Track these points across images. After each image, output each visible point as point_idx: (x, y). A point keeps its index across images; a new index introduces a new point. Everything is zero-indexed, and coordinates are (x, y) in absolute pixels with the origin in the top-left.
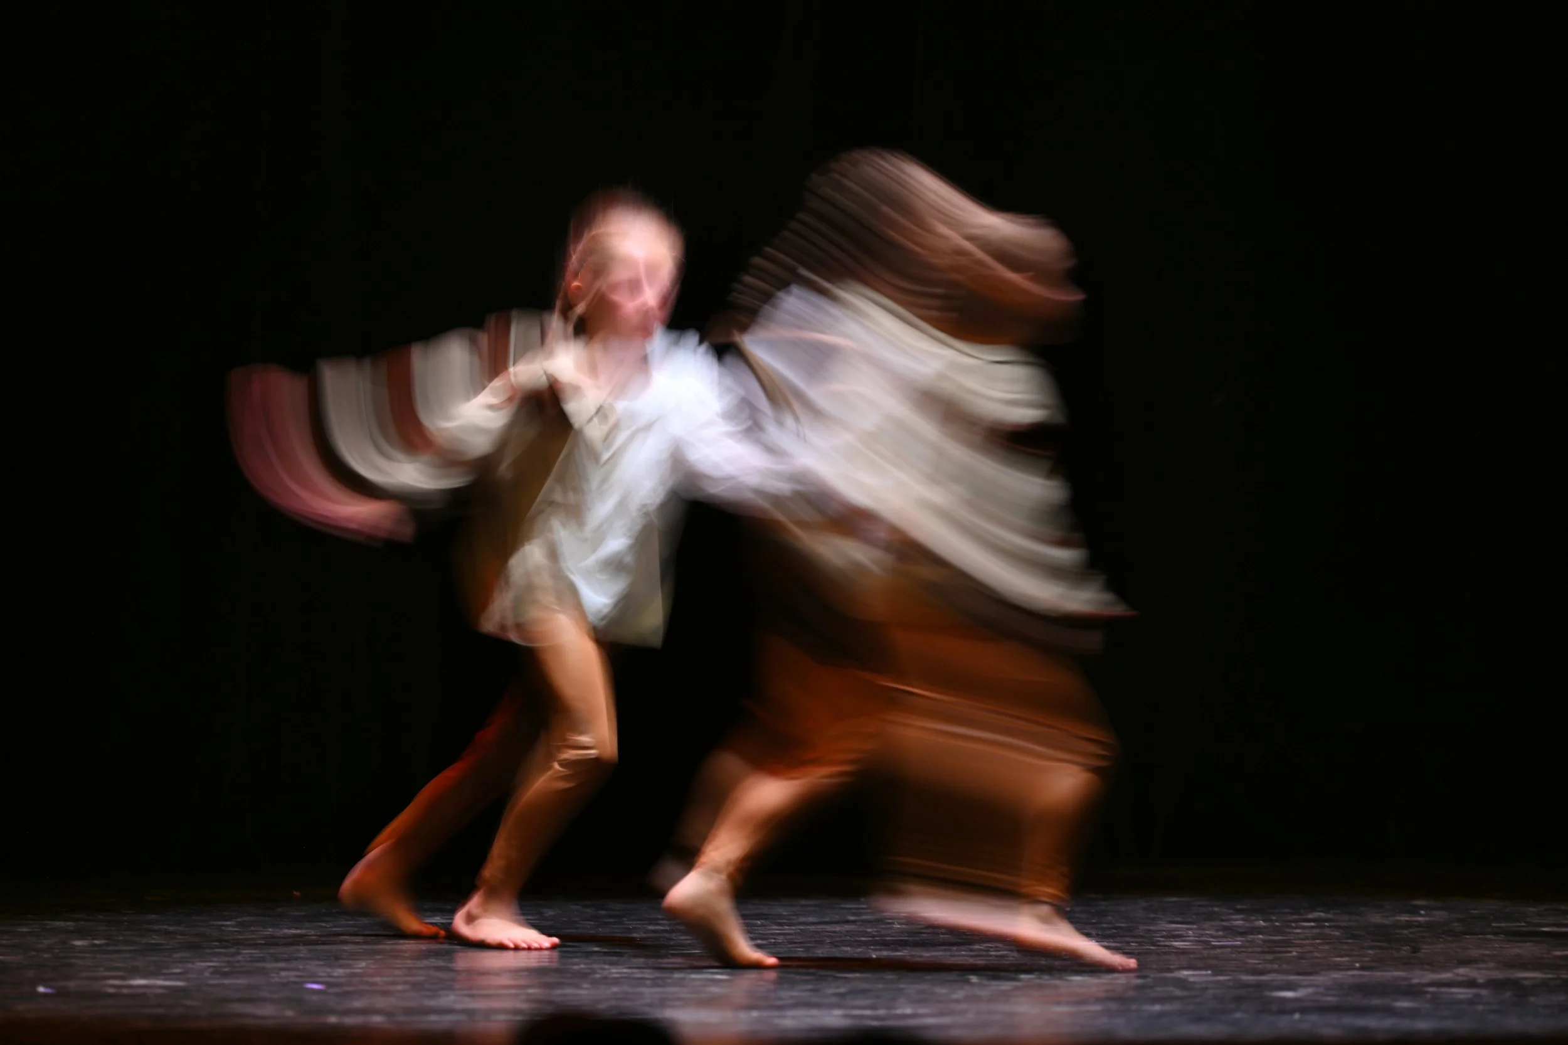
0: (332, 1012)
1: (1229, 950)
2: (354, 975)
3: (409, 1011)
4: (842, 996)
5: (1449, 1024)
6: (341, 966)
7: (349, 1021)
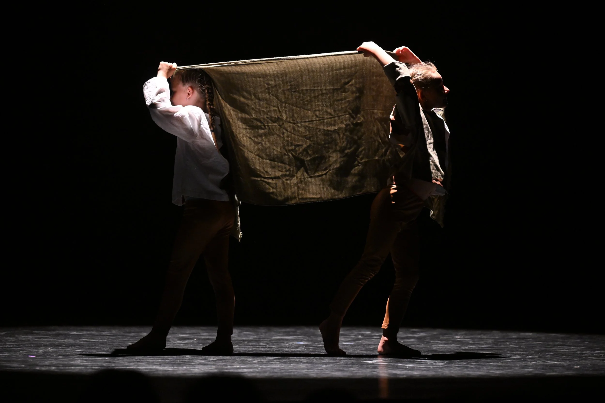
0: (38, 366)
1: (349, 346)
2: (46, 352)
3: (64, 365)
4: (215, 361)
5: (425, 373)
6: (41, 349)
7: (43, 369)
